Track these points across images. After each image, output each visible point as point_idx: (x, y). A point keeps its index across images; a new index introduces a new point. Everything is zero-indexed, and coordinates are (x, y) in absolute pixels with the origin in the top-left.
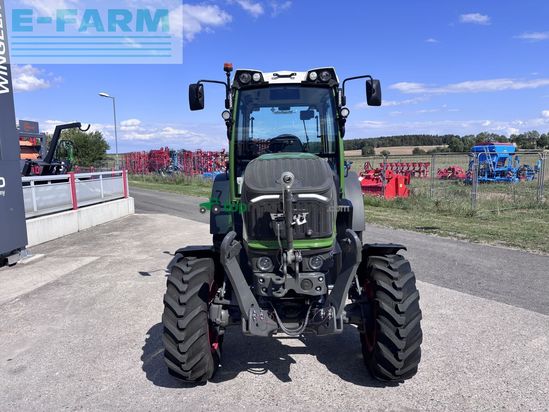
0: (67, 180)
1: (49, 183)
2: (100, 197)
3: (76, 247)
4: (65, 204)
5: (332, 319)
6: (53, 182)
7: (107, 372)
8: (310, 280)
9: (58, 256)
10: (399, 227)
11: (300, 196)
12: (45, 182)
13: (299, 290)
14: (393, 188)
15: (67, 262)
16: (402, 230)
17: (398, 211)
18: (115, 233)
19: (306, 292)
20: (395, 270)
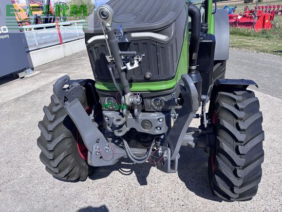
0: (54, 27)
1: (45, 29)
2: (77, 36)
3: (59, 67)
4: (55, 41)
5: (167, 160)
6: (47, 28)
7: (30, 161)
8: (149, 121)
9: (48, 72)
10: (261, 51)
11: (133, 35)
12: (42, 28)
13: (140, 129)
14: (261, 23)
15: (50, 76)
16: (263, 53)
17: (262, 39)
18: (83, 58)
19: (146, 131)
20: (242, 110)
